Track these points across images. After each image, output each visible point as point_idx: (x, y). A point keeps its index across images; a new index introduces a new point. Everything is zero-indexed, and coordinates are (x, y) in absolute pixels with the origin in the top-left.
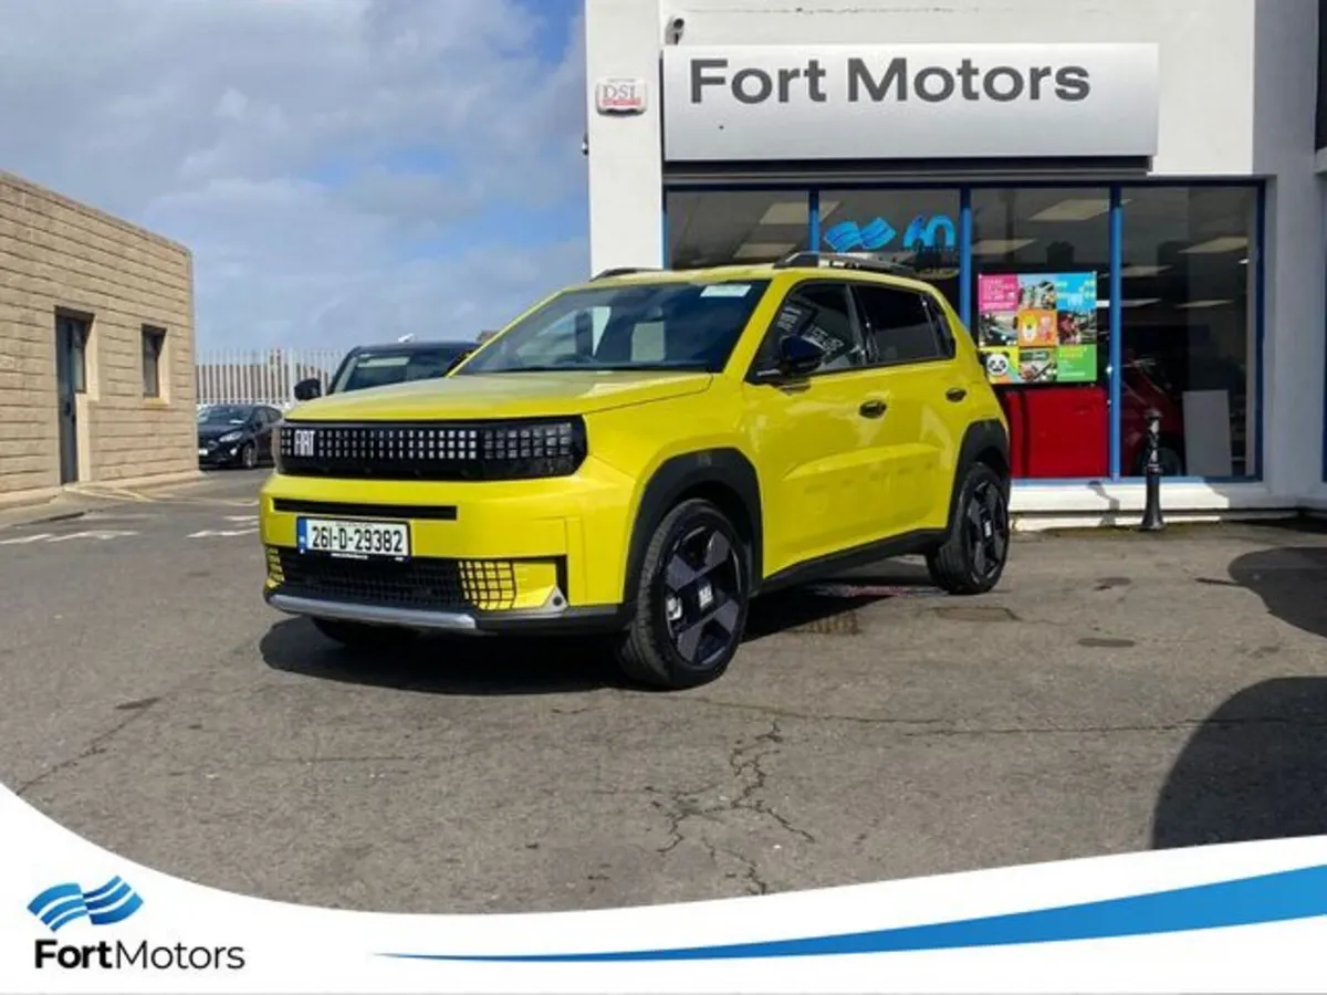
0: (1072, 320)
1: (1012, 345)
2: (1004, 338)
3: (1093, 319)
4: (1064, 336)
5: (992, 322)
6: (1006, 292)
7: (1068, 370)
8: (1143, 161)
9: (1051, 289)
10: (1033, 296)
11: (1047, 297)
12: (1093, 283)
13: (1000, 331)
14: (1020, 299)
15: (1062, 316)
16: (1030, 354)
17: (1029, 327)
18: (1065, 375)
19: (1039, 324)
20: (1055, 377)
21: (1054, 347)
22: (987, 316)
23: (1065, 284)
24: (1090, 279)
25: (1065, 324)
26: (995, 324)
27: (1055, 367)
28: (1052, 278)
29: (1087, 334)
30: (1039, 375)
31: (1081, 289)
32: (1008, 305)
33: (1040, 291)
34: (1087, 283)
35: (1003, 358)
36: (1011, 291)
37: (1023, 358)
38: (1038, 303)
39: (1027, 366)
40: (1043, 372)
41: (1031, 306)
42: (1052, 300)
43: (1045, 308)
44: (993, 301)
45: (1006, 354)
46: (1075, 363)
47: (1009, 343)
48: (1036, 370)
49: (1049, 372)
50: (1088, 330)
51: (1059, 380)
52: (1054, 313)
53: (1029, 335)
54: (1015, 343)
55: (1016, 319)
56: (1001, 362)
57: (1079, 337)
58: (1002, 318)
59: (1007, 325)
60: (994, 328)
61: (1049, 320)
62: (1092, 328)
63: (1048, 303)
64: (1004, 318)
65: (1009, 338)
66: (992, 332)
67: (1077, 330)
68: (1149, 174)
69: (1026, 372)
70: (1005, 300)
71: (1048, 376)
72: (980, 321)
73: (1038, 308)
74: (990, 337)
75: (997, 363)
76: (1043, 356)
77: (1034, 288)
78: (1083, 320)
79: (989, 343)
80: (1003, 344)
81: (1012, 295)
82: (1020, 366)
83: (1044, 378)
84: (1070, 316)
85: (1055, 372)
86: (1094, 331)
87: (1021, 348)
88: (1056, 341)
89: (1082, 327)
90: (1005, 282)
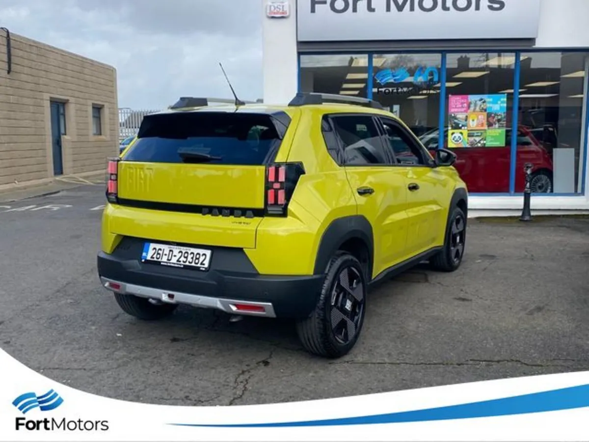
0: (494, 117)
1: (464, 129)
2: (460, 125)
3: (504, 117)
4: (490, 125)
5: (455, 118)
6: (462, 103)
7: (491, 141)
8: (532, 40)
9: (484, 102)
10: (476, 105)
11: (482, 106)
12: (505, 99)
13: (459, 122)
14: (469, 107)
15: (489, 115)
16: (474, 133)
17: (473, 120)
18: (489, 143)
19: (478, 119)
20: (485, 144)
21: (485, 130)
22: (453, 115)
23: (491, 100)
24: (504, 98)
25: (490, 119)
26: (456, 119)
27: (485, 140)
28: (485, 97)
29: (501, 124)
30: (476, 144)
31: (499, 102)
32: (463, 110)
33: (479, 103)
34: (502, 99)
35: (460, 135)
36: (465, 103)
37: (470, 135)
38: (478, 109)
39: (472, 139)
40: (479, 142)
41: (474, 111)
42: (485, 108)
43: (481, 111)
44: (456, 108)
45: (461, 133)
46: (495, 138)
47: (463, 128)
48: (476, 141)
49: (482, 142)
50: (501, 122)
51: (486, 146)
52: (485, 114)
53: (473, 124)
54: (466, 128)
55: (467, 117)
56: (459, 137)
57: (497, 125)
58: (460, 116)
59: (463, 119)
60: (456, 121)
61: (483, 117)
62: (504, 121)
63: (483, 109)
64: (461, 116)
65: (463, 126)
66: (455, 123)
67: (497, 122)
68: (534, 46)
69: (471, 142)
70: (462, 107)
71: (482, 144)
72: (449, 117)
73: (477, 112)
74: (454, 125)
75: (457, 137)
76: (479, 134)
77: (476, 102)
78: (499, 117)
79: (453, 128)
80: (460, 128)
81: (465, 105)
82: (468, 139)
83: (479, 145)
84: (493, 115)
85: (485, 142)
86: (505, 123)
87: (468, 130)
88: (486, 127)
89: (499, 121)
90: (462, 98)
